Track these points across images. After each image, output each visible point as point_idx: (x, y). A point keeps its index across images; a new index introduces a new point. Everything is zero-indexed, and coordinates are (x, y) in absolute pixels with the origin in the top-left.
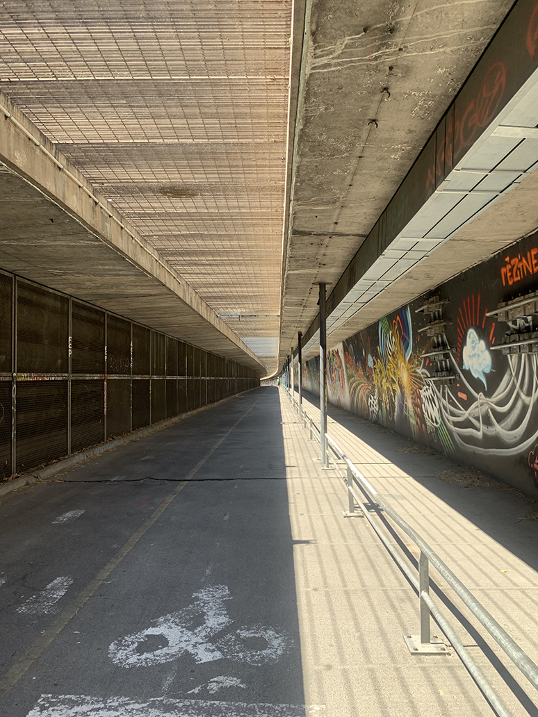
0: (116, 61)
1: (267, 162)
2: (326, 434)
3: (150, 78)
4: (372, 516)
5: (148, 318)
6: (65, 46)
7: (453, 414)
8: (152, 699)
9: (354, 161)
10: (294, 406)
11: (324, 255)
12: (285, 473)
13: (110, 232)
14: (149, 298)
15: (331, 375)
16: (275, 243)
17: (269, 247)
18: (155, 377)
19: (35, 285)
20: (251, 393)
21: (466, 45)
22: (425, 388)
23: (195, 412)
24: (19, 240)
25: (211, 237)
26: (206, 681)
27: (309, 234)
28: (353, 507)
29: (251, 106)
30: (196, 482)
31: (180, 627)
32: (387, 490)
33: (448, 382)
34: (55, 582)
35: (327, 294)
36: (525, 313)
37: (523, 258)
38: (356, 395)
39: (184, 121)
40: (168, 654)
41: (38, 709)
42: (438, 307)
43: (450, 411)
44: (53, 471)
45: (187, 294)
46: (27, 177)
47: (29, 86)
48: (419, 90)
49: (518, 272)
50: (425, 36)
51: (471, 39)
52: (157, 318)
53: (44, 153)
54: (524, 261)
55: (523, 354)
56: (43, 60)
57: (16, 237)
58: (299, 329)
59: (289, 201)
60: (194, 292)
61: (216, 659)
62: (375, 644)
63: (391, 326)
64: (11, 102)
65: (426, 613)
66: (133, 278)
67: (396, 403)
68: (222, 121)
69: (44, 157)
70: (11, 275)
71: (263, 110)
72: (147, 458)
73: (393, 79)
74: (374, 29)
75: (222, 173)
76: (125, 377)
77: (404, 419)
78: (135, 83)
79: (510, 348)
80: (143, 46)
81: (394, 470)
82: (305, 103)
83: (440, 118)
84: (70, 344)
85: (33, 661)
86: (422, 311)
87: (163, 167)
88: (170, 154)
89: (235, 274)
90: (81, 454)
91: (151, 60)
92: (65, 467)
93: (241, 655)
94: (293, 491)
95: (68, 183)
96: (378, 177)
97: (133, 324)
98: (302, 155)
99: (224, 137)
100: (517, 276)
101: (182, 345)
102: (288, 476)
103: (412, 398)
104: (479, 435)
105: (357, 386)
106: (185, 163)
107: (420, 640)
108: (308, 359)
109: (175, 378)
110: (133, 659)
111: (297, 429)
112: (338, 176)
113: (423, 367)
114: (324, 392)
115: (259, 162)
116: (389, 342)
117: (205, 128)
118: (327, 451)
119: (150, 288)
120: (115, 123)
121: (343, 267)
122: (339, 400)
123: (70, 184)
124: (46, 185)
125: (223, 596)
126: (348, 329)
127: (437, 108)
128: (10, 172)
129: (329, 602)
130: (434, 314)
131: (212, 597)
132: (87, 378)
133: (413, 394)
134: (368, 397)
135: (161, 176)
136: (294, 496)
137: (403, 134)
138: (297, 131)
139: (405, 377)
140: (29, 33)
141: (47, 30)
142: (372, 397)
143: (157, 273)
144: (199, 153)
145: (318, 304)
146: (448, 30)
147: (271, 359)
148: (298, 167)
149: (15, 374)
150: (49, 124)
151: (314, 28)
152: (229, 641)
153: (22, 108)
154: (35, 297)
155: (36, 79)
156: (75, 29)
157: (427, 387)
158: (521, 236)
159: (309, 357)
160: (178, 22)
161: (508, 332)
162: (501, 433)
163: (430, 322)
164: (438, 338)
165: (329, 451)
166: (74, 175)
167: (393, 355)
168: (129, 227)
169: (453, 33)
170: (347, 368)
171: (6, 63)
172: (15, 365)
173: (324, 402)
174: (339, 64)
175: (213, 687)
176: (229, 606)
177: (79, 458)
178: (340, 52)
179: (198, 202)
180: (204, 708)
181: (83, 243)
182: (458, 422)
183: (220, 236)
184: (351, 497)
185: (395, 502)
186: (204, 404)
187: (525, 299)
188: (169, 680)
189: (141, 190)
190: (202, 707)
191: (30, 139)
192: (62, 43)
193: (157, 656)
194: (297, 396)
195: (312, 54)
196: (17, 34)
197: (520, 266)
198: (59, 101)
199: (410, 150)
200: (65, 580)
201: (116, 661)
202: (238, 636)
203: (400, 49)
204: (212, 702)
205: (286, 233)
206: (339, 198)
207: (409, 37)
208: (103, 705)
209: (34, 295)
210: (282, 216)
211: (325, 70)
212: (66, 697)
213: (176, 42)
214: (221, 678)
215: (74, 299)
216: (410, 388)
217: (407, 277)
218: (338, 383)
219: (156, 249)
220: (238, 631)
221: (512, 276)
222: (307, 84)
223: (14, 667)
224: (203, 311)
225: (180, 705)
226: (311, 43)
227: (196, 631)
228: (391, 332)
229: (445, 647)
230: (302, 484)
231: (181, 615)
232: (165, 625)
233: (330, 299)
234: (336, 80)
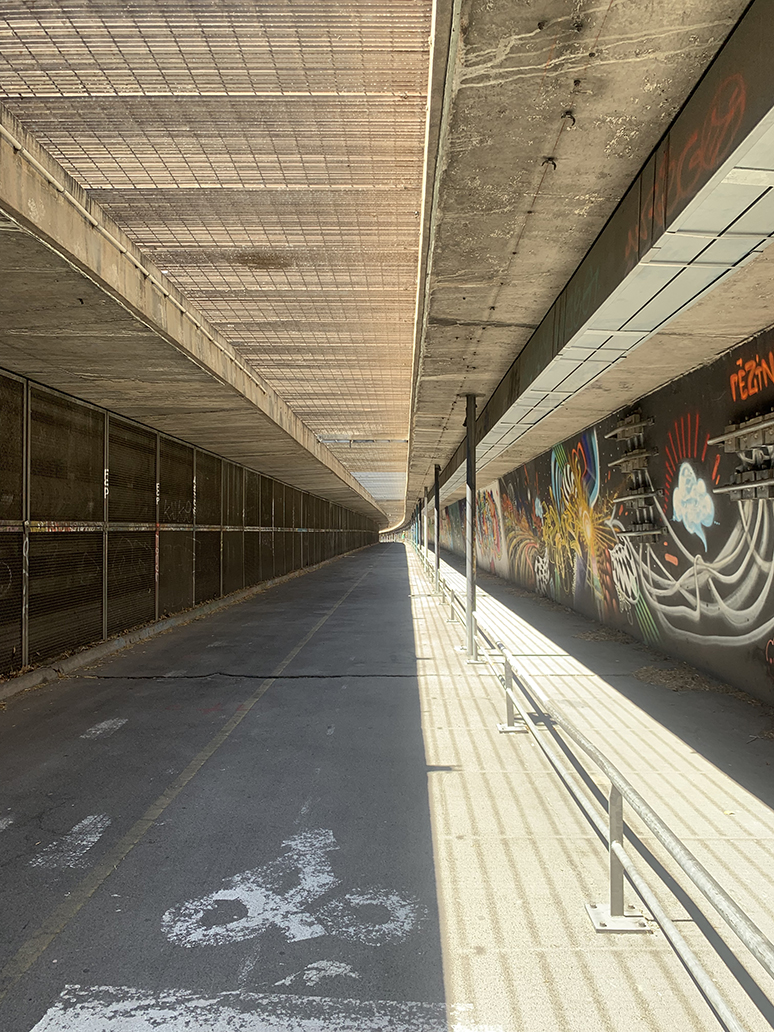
0: (176, 68)
1: (393, 219)
2: (474, 613)
3: (225, 94)
4: (540, 731)
5: (219, 443)
6: (101, 46)
7: (657, 585)
8: (224, 993)
9: (521, 218)
10: (428, 571)
11: (475, 353)
12: (414, 668)
13: (166, 317)
14: (221, 414)
15: (481, 528)
16: (404, 337)
17: (395, 342)
18: (228, 529)
19: (56, 394)
20: (367, 551)
21: (687, 49)
22: (617, 547)
23: (285, 578)
24: (32, 329)
25: (311, 327)
26: (301, 968)
27: (453, 323)
28: (513, 719)
29: (371, 137)
30: (288, 680)
31: (264, 890)
32: (562, 694)
33: (651, 539)
34: (85, 822)
35: (478, 411)
36: (764, 441)
37: (763, 361)
38: (518, 556)
39: (274, 158)
40: (247, 929)
41: (60, 1005)
42: (638, 430)
43: (653, 580)
44: (82, 663)
45: (275, 408)
46: (45, 237)
47: (49, 105)
48: (617, 114)
49: (755, 381)
50: (628, 36)
51: (695, 40)
52: (232, 443)
53: (70, 203)
54: (764, 365)
55: (761, 501)
56: (69, 67)
57: (29, 325)
58: (436, 461)
59: (425, 275)
60: (285, 406)
61: (316, 936)
62: (546, 916)
63: (569, 458)
64: (23, 128)
65: (618, 872)
66: (197, 385)
67: (575, 569)
68: (329, 158)
69: (71, 207)
70: (21, 380)
71: (389, 143)
72: (216, 644)
73: (579, 98)
74: (554, 24)
75: (327, 234)
76: (185, 528)
77: (586, 591)
78: (203, 101)
79: (742, 490)
80: (215, 46)
81: (572, 665)
82: (451, 132)
83: (647, 156)
84: (106, 480)
85: (53, 936)
86: (615, 436)
87: (242, 224)
88: (253, 206)
89: (345, 380)
90: (121, 639)
91: (227, 69)
92: (99, 656)
93: (351, 930)
94: (428, 695)
95: (105, 247)
96: (554, 241)
97: (197, 451)
98: (445, 209)
99: (331, 181)
100: (753, 386)
101: (268, 482)
102: (420, 672)
103: (598, 562)
104: (695, 615)
105: (518, 544)
106: (274, 218)
107: (609, 912)
108: (449, 504)
109: (256, 529)
110: (197, 935)
111: (432, 604)
112: (497, 240)
113: (615, 518)
114: (472, 552)
115: (382, 219)
116: (566, 480)
117: (304, 168)
118: (475, 637)
119: (222, 399)
120: (174, 160)
121: (501, 371)
122: (492, 564)
123: (108, 248)
124: (73, 250)
125: (327, 845)
126: (507, 461)
127: (642, 142)
128: (21, 230)
129: (480, 854)
130: (632, 440)
131: (311, 846)
132: (132, 529)
133: (600, 555)
134: (535, 559)
135: (240, 238)
136: (429, 701)
137: (592, 179)
138: (439, 173)
139: (588, 531)
140: (49, 28)
141: (76, 22)
142: (541, 560)
143: (233, 378)
144: (296, 205)
145: (464, 425)
146: (663, 26)
147: (395, 503)
148: (439, 226)
149: (27, 523)
150: (78, 161)
151: (466, 22)
152: (334, 910)
153: (40, 137)
154: (55, 411)
155: (59, 95)
156: (116, 22)
157: (621, 546)
158: (761, 328)
159: (450, 501)
160: (267, 12)
161: (739, 468)
162: (726, 613)
163: (626, 452)
164: (637, 476)
165: (478, 638)
166: (112, 234)
167: (571, 499)
168: (192, 311)
169: (669, 31)
170: (504, 518)
171: (16, 70)
172: (27, 510)
173: (472, 567)
174: (501, 76)
175: (312, 976)
176: (334, 860)
177: (119, 644)
178: (504, 57)
179: (293, 275)
180: (298, 1006)
181: (125, 334)
182: (664, 597)
183: (323, 325)
184: (510, 703)
185: (574, 711)
186: (298, 567)
187: (764, 421)
188: (249, 966)
189: (211, 258)
190: (296, 1005)
191: (49, 182)
192: (98, 42)
193: (231, 931)
194: (432, 557)
195: (463, 61)
196: (32, 28)
197: (758, 372)
198: (92, 127)
199: (602, 203)
200: (98, 819)
201: (172, 937)
202: (348, 903)
203: (592, 55)
204: (311, 998)
205: (420, 321)
206: (498, 271)
207: (604, 36)
208: (153, 1002)
209: (55, 410)
210: (415, 297)
211: (481, 85)
212: (101, 989)
213: (263, 42)
214: (323, 964)
215: (113, 415)
216: (596, 547)
217: (593, 386)
218: (491, 539)
219: (230, 343)
220: (348, 896)
221: (745, 387)
222: (455, 104)
223: (26, 945)
224: (298, 433)
225: (265, 1002)
226: (461, 44)
227: (287, 895)
228: (568, 466)
229: (645, 922)
230: (440, 683)
231: (265, 871)
232: (242, 886)
233: (482, 417)
234: (496, 99)
